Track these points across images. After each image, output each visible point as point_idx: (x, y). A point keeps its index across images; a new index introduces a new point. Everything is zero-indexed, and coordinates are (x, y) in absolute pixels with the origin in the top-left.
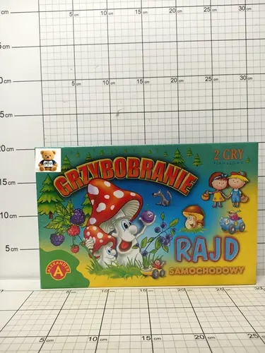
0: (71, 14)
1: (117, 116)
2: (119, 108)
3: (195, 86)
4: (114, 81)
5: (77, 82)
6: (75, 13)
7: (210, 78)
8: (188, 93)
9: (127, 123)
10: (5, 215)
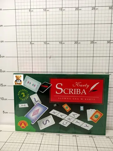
0: (30, 11)
1: (50, 58)
2: (51, 55)
3: (86, 46)
4: (49, 42)
5: (32, 42)
6: (31, 10)
7: (92, 42)
8: (82, 49)
9: (54, 62)
10: (2, 99)
